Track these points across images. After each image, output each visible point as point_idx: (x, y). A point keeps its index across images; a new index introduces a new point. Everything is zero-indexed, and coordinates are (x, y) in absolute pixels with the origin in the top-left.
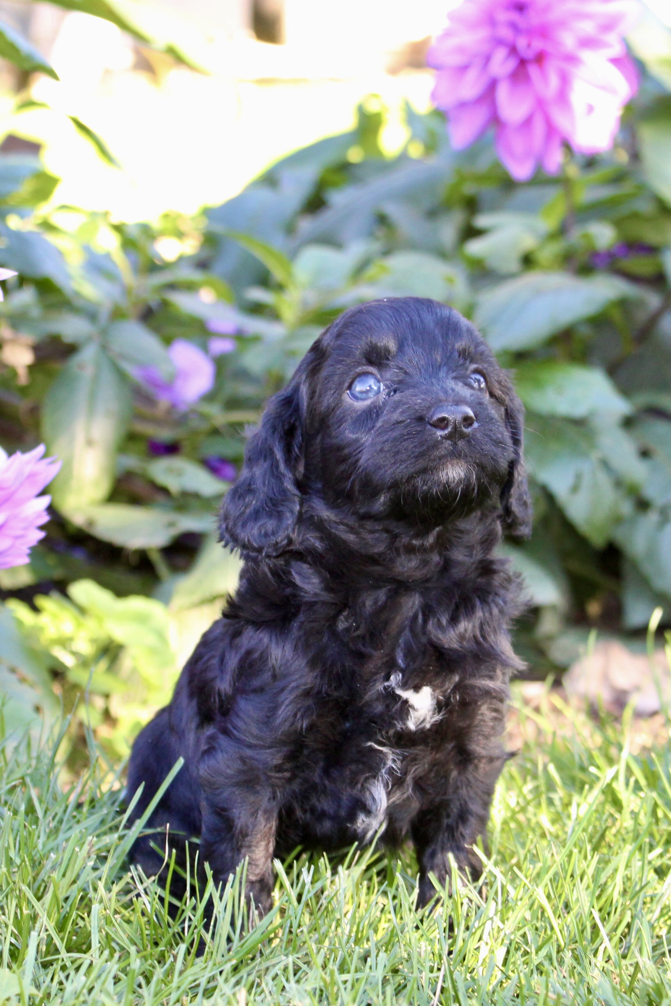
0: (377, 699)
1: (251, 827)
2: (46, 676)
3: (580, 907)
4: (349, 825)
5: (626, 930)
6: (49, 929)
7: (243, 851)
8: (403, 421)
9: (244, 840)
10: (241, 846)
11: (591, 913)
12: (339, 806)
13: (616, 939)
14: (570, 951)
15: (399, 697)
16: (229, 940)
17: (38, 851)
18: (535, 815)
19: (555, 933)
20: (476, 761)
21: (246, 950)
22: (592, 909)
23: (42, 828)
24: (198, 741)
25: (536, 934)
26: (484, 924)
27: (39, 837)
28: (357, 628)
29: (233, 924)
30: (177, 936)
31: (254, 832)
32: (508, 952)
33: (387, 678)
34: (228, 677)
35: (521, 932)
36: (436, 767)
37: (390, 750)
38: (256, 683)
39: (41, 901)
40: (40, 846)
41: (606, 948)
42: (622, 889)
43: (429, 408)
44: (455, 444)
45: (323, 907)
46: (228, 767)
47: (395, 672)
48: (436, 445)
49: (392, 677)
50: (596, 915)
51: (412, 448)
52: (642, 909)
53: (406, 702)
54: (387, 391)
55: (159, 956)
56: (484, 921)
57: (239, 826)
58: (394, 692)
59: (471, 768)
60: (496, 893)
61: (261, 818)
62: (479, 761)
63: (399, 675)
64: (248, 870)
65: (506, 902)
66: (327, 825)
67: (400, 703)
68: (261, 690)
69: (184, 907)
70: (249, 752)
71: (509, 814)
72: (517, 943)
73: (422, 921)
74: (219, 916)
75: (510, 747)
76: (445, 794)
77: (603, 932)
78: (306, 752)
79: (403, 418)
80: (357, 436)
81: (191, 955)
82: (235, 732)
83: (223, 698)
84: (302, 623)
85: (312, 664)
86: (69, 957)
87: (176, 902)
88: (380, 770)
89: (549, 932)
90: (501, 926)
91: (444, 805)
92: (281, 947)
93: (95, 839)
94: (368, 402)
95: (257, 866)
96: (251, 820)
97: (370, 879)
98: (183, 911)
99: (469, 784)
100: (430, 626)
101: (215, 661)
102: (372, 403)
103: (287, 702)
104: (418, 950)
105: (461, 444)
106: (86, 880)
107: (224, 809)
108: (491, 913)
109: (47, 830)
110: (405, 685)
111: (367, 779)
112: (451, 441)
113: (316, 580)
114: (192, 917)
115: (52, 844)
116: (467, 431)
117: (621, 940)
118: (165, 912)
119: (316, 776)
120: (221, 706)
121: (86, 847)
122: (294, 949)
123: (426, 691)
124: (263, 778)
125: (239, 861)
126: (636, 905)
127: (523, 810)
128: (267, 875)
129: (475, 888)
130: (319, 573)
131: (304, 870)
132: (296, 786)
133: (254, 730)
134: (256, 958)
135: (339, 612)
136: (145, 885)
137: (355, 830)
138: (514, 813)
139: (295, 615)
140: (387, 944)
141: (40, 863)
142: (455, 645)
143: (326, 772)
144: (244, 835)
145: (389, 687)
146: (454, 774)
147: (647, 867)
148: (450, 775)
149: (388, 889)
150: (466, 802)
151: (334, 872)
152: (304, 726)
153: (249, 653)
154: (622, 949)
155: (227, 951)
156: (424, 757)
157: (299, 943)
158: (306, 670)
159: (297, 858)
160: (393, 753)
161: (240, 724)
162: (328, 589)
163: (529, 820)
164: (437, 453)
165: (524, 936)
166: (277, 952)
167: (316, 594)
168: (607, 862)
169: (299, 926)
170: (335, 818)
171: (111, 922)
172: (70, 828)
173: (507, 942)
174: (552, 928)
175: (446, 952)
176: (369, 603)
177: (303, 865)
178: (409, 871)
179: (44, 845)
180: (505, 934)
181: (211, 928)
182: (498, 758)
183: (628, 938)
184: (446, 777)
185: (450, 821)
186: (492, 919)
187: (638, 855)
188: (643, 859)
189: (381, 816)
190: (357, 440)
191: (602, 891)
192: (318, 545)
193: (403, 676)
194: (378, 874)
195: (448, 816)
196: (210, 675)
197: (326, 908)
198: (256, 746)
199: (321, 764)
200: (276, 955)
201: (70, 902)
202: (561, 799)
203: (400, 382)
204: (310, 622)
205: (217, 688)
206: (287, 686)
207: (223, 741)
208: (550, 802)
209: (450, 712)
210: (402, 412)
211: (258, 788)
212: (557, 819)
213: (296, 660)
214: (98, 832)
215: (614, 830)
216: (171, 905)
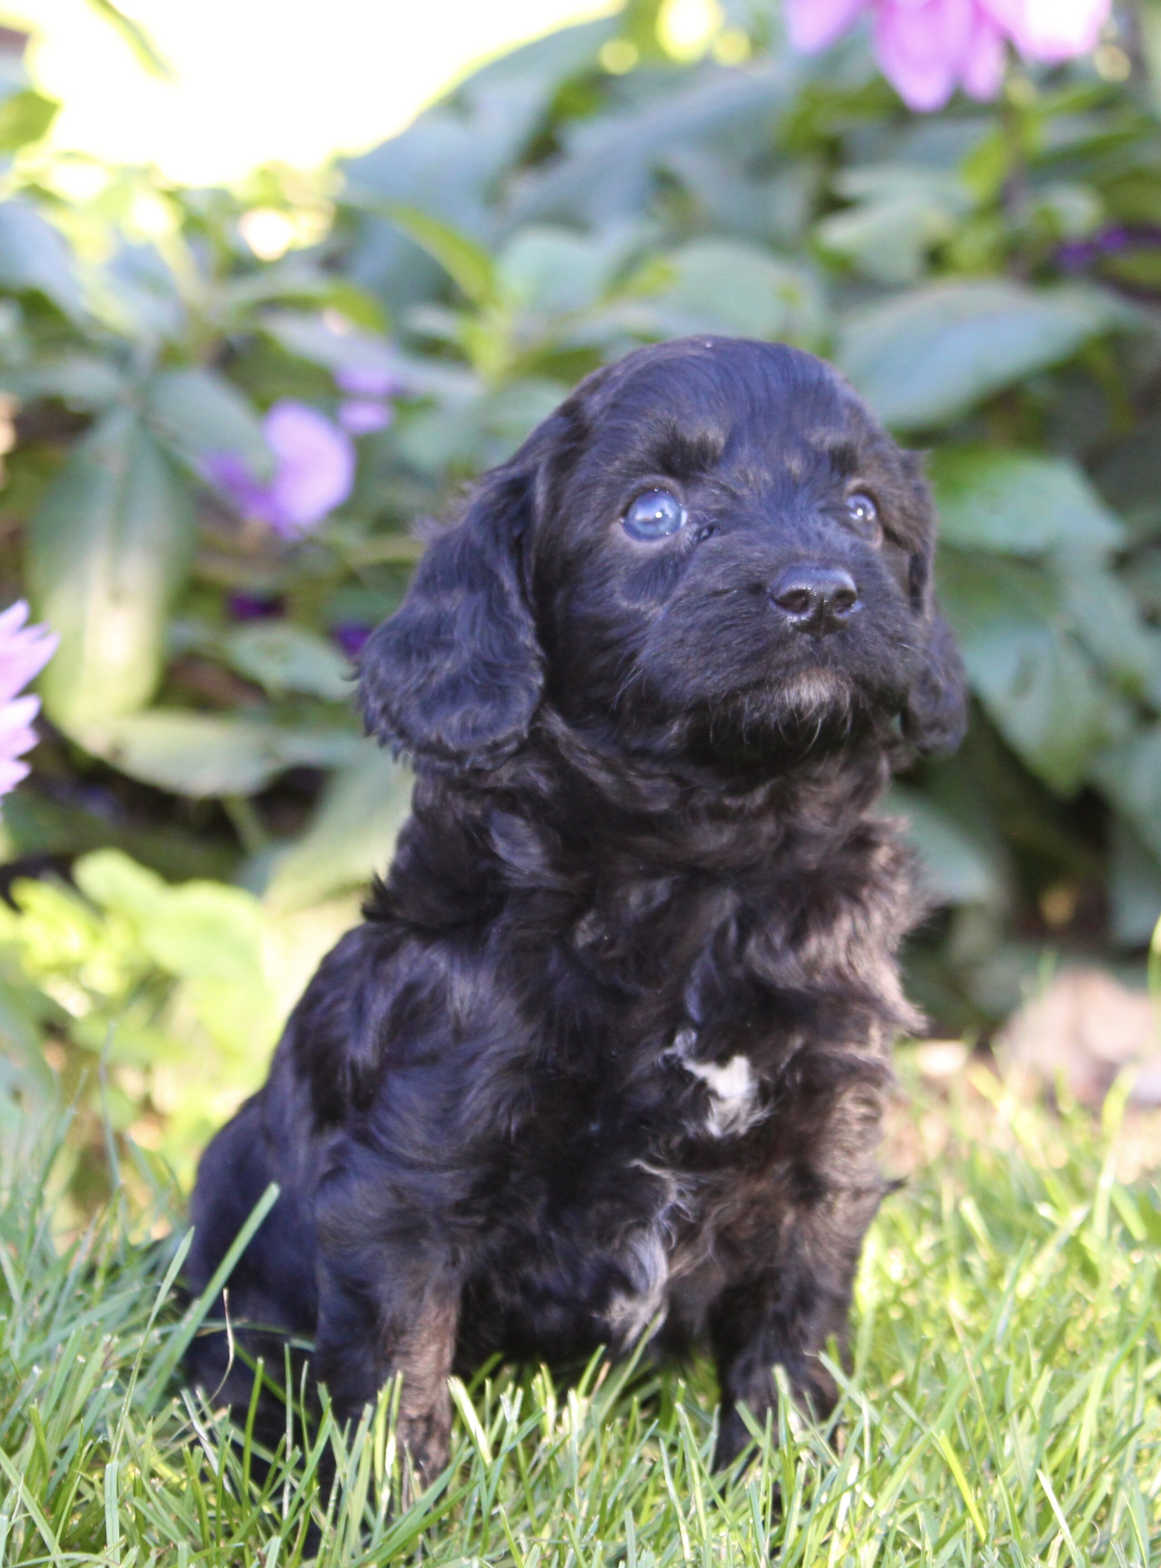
0: (652, 1079)
1: (410, 1316)
2: (32, 1033)
3: (1016, 1467)
4: (596, 1315)
5: (1103, 1510)
6: (29, 1507)
7: (396, 1360)
8: (726, 592)
9: (396, 1342)
10: (393, 1353)
11: (1037, 1479)
12: (577, 1279)
13: (1082, 1527)
14: (996, 1549)
15: (690, 1075)
16: (365, 1527)
17: (12, 1363)
18: (937, 1294)
19: (970, 1515)
20: (829, 1197)
21: (395, 1546)
22: (1039, 1472)
23: (20, 1320)
24: (313, 1157)
25: (936, 1517)
26: (838, 1498)
27: (13, 1336)
28: (612, 944)
29: (371, 1497)
30: (268, 1521)
31: (418, 1328)
32: (882, 1550)
33: (669, 1041)
34: (371, 1036)
35: (907, 1513)
36: (757, 1208)
37: (673, 1174)
38: (423, 1046)
39: (17, 1457)
40: (15, 1354)
41: (1063, 1543)
42: (1095, 1433)
43: (774, 569)
44: (817, 641)
45: (540, 1467)
46: (370, 1205)
47: (684, 1028)
48: (783, 640)
49: (678, 1039)
50: (1046, 1482)
51: (738, 644)
52: (1133, 1470)
53: (702, 1084)
54: (695, 527)
55: (234, 1557)
56: (838, 1493)
57: (389, 1315)
58: (681, 1068)
59: (820, 1207)
60: (861, 1439)
61: (430, 1302)
62: (836, 1196)
63: (690, 1036)
64: (402, 1398)
65: (879, 1456)
66: (554, 1315)
67: (691, 1088)
68: (432, 1059)
69: (280, 1464)
70: (408, 1177)
71: (889, 1294)
72: (898, 1533)
73: (723, 1493)
74: (345, 1481)
75: (893, 1170)
76: (772, 1259)
77: (1059, 1513)
78: (514, 1177)
79: (726, 587)
80: (636, 606)
81: (293, 1555)
82: (383, 1139)
83: (361, 1075)
84: (507, 928)
85: (528, 1010)
86: (68, 1560)
87: (265, 1454)
88: (652, 1212)
89: (959, 1514)
90: (870, 1502)
91: (771, 1276)
92: (462, 1541)
93: (116, 1340)
94: (657, 545)
95: (421, 1390)
96: (412, 1304)
97: (628, 1415)
98: (279, 1471)
99: (815, 1240)
100: (753, 947)
101: (345, 1007)
102: (666, 547)
103: (480, 1082)
104: (714, 1546)
105: (829, 640)
106: (101, 1416)
107: (362, 1284)
108: (851, 1478)
109: (29, 1323)
110: (702, 1054)
111: (629, 1230)
112: (812, 635)
113: (535, 849)
114: (296, 1484)
115: (37, 1348)
116: (839, 617)
117: (1093, 1529)
118: (243, 1473)
119: (533, 1223)
120: (356, 1091)
121: (99, 1356)
122: (485, 1545)
123: (740, 1064)
124: (433, 1224)
125: (385, 1380)
126: (1120, 1465)
127: (915, 1285)
128: (439, 1407)
129: (822, 1432)
130: (543, 837)
131: (505, 1397)
132: (495, 1240)
133: (419, 1135)
134: (415, 1561)
135: (578, 913)
136: (209, 1424)
137: (607, 1326)
138: (898, 1290)
139: (494, 913)
140: (657, 1534)
141: (15, 1384)
142: (797, 984)
143: (553, 1216)
144: (399, 1331)
145: (673, 1056)
146: (789, 1218)
147: (1141, 1395)
148: (780, 1221)
149: (662, 1432)
150: (810, 1274)
151: (562, 1401)
152: (513, 1128)
153: (411, 989)
154: (1095, 1547)
155: (360, 1548)
156: (734, 1189)
157: (492, 1533)
158: (517, 1020)
159: (494, 1375)
160: (679, 1180)
161: (391, 1122)
162: (557, 866)
163: (924, 1306)
164: (782, 656)
165: (912, 1520)
166: (454, 1550)
167: (533, 875)
168: (1070, 1383)
169: (496, 1502)
170: (567, 1302)
171: (144, 1491)
172: (73, 1319)
173: (880, 1532)
174: (964, 1507)
175: (766, 1551)
176: (635, 898)
177: (504, 1389)
178: (702, 1401)
179: (23, 1350)
180: (878, 1518)
181: (331, 1505)
182: (869, 1191)
183: (1106, 1525)
184: (774, 1224)
185: (782, 1306)
186: (852, 1488)
187: (1125, 1371)
188: (1134, 1378)
189: (655, 1297)
190: (636, 616)
191: (1059, 1437)
192: (544, 785)
193: (699, 1038)
194: (644, 1405)
195: (777, 1297)
196: (337, 1032)
197: (546, 1469)
198: (421, 1165)
199: (543, 1199)
200: (453, 1554)
201: (68, 1456)
202: (986, 1265)
203: (721, 514)
204: (521, 927)
205: (348, 1059)
206: (482, 1052)
207: (360, 1155)
208: (966, 1269)
209: (783, 1105)
210: (724, 575)
211: (425, 1243)
212: (977, 1304)
213: (498, 1002)
214: (124, 1326)
215: (1082, 1325)
216: (256, 1460)
